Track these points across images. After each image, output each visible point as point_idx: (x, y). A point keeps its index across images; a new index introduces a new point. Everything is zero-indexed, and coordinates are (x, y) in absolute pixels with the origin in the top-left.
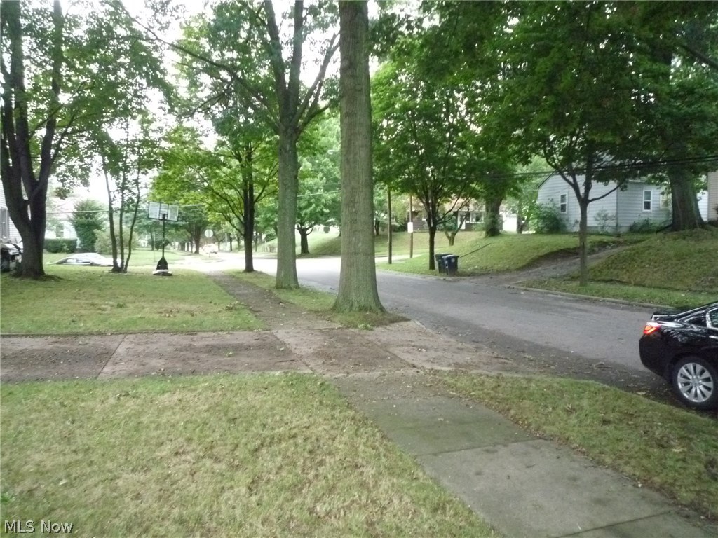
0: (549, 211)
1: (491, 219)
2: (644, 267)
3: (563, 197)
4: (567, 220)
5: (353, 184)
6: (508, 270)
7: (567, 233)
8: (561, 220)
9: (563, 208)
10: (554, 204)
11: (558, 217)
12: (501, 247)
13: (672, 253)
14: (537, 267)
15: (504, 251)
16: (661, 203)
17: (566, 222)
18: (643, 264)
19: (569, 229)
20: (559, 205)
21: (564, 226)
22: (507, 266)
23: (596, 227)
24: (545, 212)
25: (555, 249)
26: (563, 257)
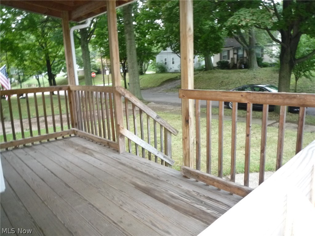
0: (161, 65)
1: (141, 68)
2: (199, 83)
3: (165, 59)
4: (168, 68)
5: (133, 62)
6: (154, 87)
7: (168, 73)
8: (165, 68)
9: (166, 63)
10: (163, 62)
11: (164, 67)
12: (148, 79)
13: (207, 78)
14: (163, 85)
15: (149, 80)
16: (198, 61)
17: (167, 69)
18: (199, 82)
19: (168, 71)
20: (164, 62)
21: (166, 70)
22: (153, 86)
23: (178, 70)
24: (160, 65)
25: (168, 79)
26: (171, 81)
